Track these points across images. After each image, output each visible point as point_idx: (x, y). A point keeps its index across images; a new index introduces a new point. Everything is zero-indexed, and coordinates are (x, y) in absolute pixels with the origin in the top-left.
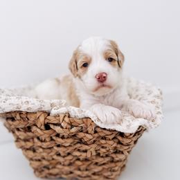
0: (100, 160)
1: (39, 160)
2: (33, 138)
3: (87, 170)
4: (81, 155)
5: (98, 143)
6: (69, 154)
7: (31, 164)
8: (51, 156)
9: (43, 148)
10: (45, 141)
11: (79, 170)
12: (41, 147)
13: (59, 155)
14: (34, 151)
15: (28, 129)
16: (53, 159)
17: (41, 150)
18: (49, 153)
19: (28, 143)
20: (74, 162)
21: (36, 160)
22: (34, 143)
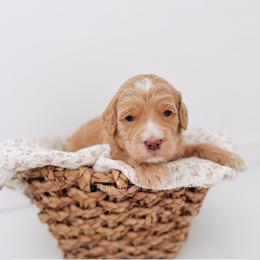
0: (162, 228)
1: (75, 237)
2: (69, 206)
3: (142, 244)
4: (137, 224)
5: (162, 204)
6: (120, 223)
7: (60, 244)
8: (95, 229)
9: (84, 219)
10: (88, 208)
11: (132, 245)
12: (80, 217)
13: (106, 226)
14: (69, 224)
15: (64, 193)
16: (97, 233)
17: (80, 221)
18: (92, 225)
19: (61, 213)
20: (126, 235)
21: (70, 238)
22: (71, 212)
